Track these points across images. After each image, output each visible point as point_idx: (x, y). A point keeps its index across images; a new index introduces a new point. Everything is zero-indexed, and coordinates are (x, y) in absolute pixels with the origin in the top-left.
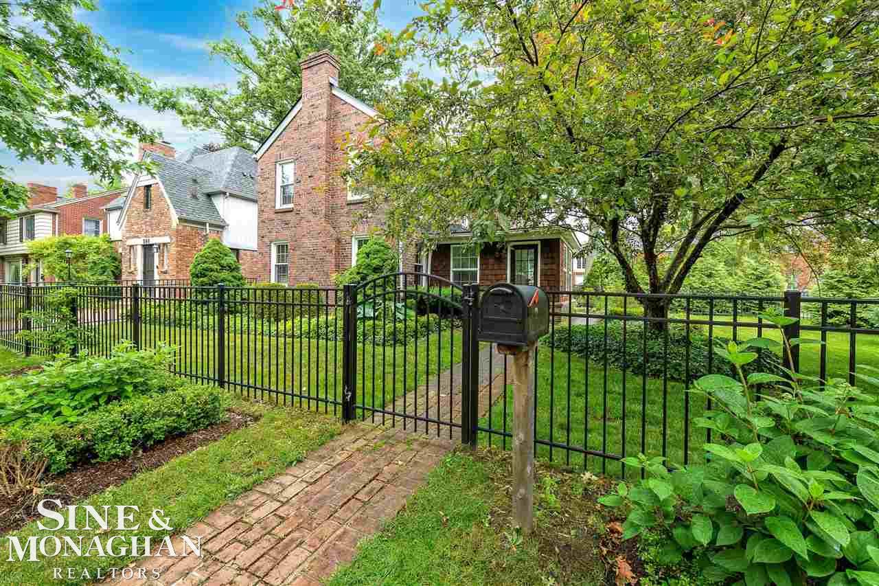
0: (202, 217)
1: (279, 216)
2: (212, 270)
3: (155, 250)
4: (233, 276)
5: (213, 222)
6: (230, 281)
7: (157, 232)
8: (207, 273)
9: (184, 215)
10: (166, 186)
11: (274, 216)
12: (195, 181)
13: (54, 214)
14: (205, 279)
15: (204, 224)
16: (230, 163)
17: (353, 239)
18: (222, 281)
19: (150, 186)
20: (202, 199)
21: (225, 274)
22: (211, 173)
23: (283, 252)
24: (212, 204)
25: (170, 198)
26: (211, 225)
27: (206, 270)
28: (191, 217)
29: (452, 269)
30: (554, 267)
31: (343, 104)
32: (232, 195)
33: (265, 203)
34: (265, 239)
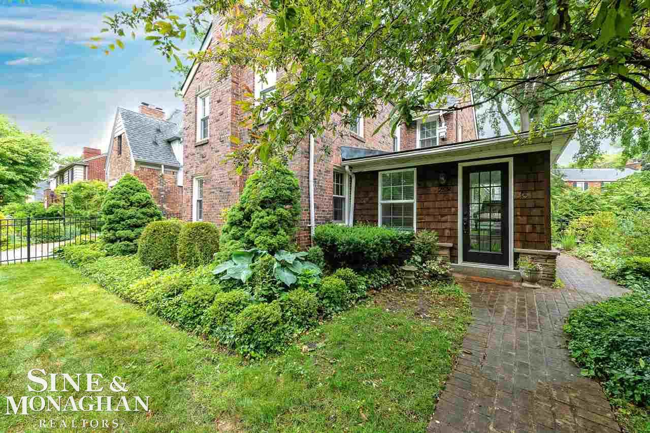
0: (160, 160)
1: (198, 149)
4: (143, 213)
5: (168, 164)
6: (138, 218)
9: (141, 159)
11: (194, 151)
12: (158, 131)
13: (85, 166)
15: (159, 166)
19: (121, 135)
20: (162, 145)
24: (170, 149)
26: (165, 167)
28: (147, 160)
29: (380, 201)
30: (540, 194)
33: (189, 139)
34: (189, 175)
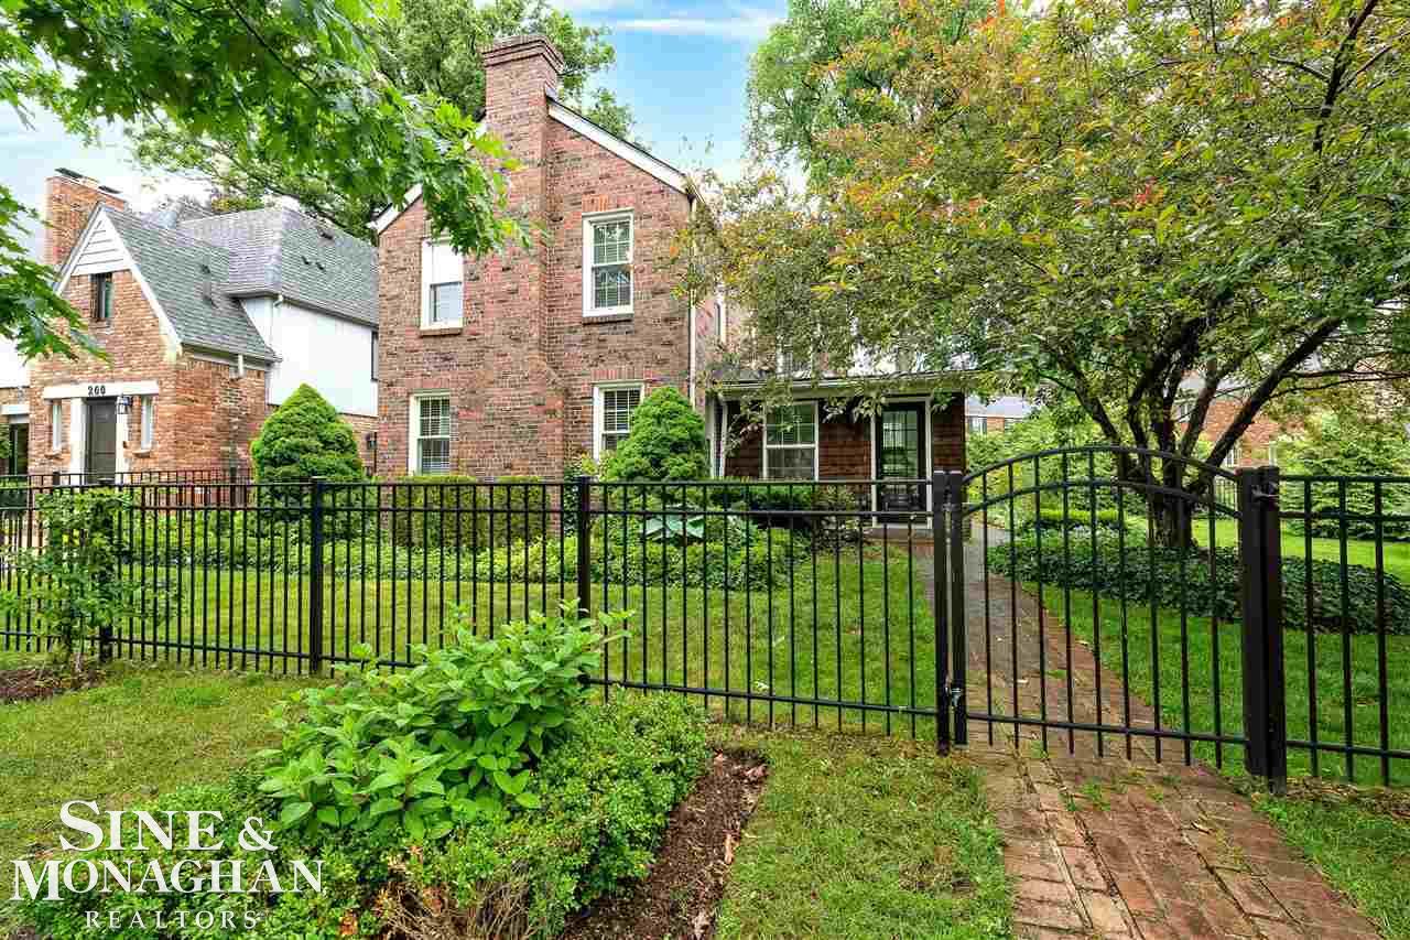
0: (230, 344)
1: (430, 343)
2: (307, 450)
3: (122, 409)
4: (346, 462)
5: (251, 352)
6: (340, 471)
7: (126, 370)
8: (295, 455)
9: (194, 340)
10: (149, 277)
11: (417, 343)
12: (205, 269)
14: (293, 469)
15: (233, 357)
16: (277, 236)
17: (596, 389)
18: (328, 471)
19: (109, 275)
20: (224, 306)
21: (331, 458)
22: (234, 254)
23: (435, 413)
24: (244, 319)
25: (160, 302)
26: (248, 360)
27: (296, 448)
28: (207, 342)
29: (765, 446)
30: (957, 441)
31: (572, 138)
32: (289, 302)
33: (397, 317)
34: (397, 389)
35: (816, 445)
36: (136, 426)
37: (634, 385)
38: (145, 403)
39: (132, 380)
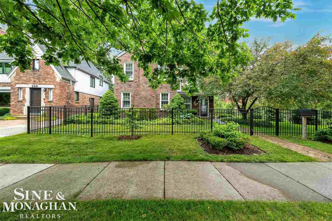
0: (69, 78)
5: (72, 80)
7: (44, 82)
9: (65, 77)
17: (160, 93)
19: (38, 59)
23: (126, 96)
24: (68, 72)
34: (119, 91)
35: (191, 104)
36: (47, 95)
37: (167, 93)
38: (49, 90)
39: (46, 84)
